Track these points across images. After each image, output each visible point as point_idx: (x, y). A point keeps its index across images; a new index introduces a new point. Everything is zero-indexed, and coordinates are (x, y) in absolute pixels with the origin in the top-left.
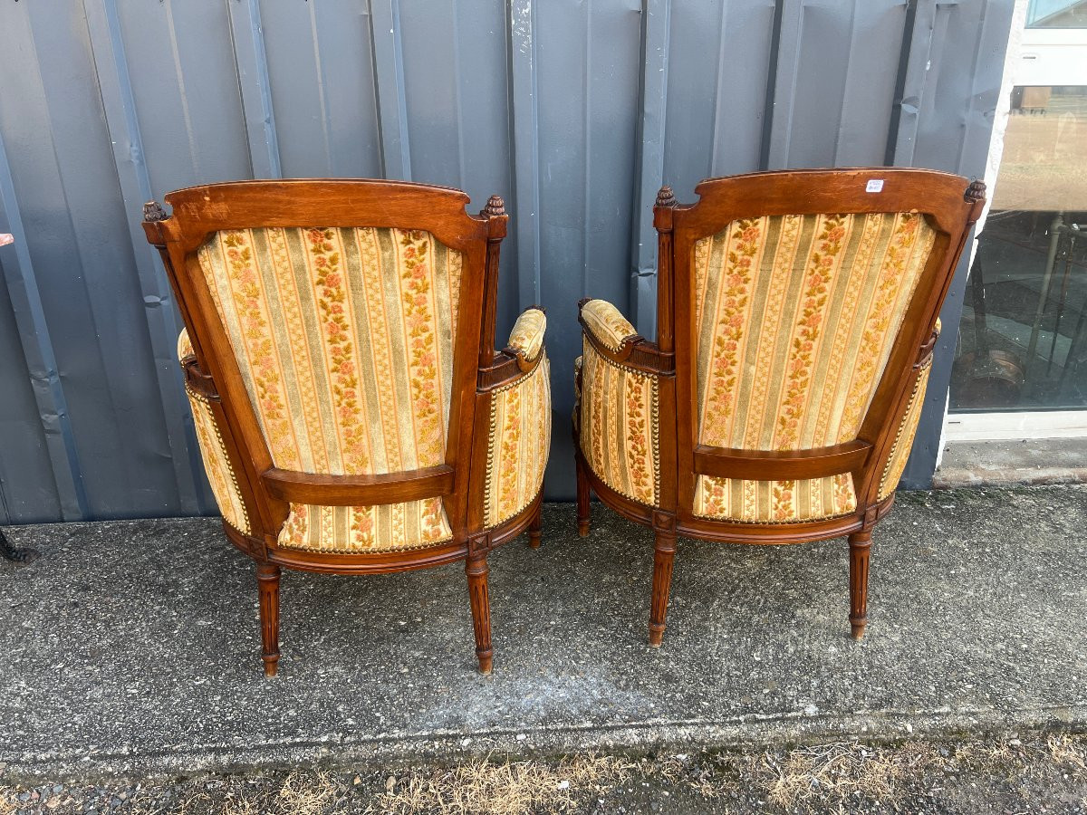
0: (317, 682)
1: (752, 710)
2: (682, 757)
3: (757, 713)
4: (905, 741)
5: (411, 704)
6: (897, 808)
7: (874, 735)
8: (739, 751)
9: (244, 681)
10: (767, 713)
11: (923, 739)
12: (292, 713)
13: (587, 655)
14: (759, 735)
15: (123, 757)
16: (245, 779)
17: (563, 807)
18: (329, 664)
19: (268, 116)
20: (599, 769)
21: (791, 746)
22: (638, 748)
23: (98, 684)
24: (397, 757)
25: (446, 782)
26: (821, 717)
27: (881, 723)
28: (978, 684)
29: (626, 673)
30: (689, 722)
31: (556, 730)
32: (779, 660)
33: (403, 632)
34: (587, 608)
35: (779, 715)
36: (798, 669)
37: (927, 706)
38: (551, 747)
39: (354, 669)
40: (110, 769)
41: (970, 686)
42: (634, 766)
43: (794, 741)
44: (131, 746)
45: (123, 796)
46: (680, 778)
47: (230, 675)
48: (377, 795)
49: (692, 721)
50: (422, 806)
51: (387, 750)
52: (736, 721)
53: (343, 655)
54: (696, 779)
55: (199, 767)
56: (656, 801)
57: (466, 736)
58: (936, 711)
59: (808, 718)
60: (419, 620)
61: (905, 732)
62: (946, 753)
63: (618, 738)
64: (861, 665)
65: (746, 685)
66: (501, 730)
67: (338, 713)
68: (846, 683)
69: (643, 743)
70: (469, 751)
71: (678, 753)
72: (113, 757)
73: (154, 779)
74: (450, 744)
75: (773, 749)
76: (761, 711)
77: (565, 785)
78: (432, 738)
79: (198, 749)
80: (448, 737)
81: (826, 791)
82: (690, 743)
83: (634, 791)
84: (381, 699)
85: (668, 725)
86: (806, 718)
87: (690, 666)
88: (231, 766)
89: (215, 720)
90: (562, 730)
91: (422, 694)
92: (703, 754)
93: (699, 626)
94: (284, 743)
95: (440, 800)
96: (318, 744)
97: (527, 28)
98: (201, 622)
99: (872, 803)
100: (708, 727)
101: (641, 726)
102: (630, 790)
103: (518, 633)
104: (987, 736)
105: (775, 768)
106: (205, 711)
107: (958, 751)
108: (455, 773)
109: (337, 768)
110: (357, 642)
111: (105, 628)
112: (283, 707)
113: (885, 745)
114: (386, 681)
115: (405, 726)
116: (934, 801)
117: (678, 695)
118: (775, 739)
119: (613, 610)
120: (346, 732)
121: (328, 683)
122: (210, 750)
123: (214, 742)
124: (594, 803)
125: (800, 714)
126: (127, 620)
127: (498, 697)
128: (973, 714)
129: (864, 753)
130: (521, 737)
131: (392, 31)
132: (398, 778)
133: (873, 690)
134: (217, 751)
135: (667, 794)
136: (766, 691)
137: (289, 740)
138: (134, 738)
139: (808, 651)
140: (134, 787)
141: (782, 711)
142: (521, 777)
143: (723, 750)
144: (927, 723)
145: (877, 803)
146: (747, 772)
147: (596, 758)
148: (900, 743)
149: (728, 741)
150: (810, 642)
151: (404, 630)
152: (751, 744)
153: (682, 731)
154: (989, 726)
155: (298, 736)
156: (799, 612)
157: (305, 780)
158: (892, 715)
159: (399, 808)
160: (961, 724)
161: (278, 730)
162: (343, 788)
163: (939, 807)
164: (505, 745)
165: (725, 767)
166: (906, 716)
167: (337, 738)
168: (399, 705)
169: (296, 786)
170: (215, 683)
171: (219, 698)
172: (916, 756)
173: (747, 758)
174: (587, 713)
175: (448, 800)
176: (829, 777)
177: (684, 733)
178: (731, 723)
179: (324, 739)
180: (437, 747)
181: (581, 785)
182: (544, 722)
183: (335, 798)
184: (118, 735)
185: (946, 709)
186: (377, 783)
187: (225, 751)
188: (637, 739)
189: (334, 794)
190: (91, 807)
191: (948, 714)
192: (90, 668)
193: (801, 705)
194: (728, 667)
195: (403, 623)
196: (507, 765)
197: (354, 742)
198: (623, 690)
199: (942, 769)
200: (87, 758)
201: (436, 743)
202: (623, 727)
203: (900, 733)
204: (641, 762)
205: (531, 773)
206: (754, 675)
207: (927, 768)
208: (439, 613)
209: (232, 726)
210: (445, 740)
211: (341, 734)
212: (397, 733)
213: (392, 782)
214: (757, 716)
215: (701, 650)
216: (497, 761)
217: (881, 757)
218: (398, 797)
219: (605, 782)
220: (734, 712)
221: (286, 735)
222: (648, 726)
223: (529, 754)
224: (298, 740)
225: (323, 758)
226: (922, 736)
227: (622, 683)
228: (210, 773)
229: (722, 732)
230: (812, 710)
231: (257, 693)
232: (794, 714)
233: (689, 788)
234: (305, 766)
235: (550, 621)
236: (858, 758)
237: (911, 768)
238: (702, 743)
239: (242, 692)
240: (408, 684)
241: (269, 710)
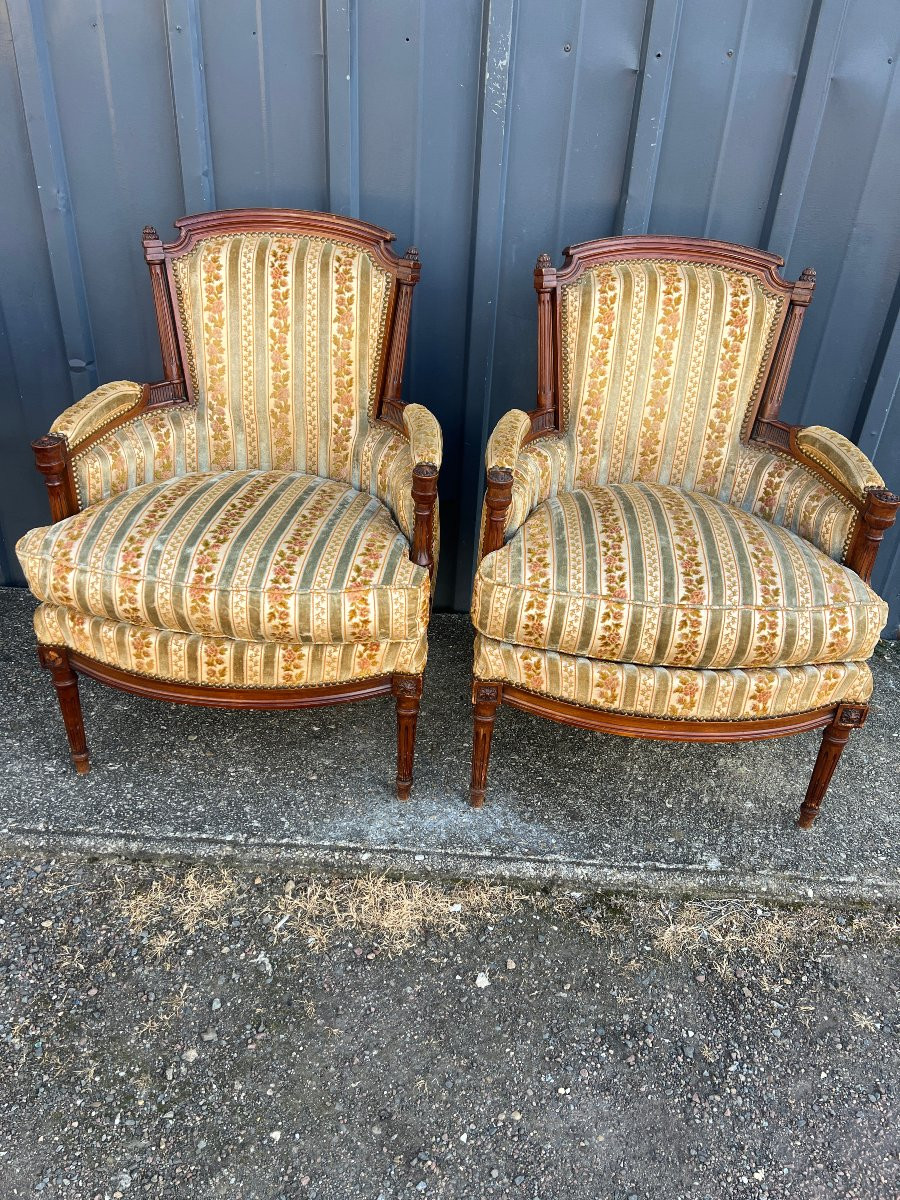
0: (227, 780)
1: (654, 859)
2: (577, 895)
3: (658, 861)
4: (803, 905)
5: (316, 812)
6: (782, 969)
7: (773, 896)
8: (634, 896)
9: (156, 771)
10: (667, 862)
11: (823, 905)
12: (200, 808)
13: (496, 782)
14: (656, 883)
15: (39, 833)
16: (153, 867)
17: (452, 930)
18: (240, 762)
19: (206, 167)
20: (492, 897)
21: (687, 897)
22: (533, 882)
23: (18, 758)
24: (297, 863)
25: (342, 892)
26: (723, 872)
27: (781, 885)
28: (892, 857)
29: (532, 805)
30: (588, 862)
31: (455, 855)
32: (690, 810)
33: (316, 737)
34: (503, 733)
35: (680, 866)
36: (709, 821)
37: (834, 873)
38: (448, 871)
39: (264, 770)
40: (27, 843)
41: (884, 858)
42: (527, 897)
43: (691, 893)
44: (47, 823)
45: (38, 869)
46: (571, 915)
47: (143, 763)
48: (276, 897)
49: (591, 861)
50: (317, 912)
51: (289, 855)
52: (635, 867)
53: (255, 755)
54: (587, 917)
55: (110, 850)
56: (544, 934)
57: (366, 851)
58: (842, 880)
59: (709, 872)
60: (333, 727)
61: (806, 897)
62: (844, 921)
63: (515, 869)
64: (775, 824)
65: (652, 831)
66: (401, 848)
67: (245, 814)
68: (756, 841)
69: (539, 877)
70: (368, 865)
71: (573, 890)
72: (29, 831)
73: (68, 856)
74: (350, 857)
75: (668, 898)
76: (662, 860)
77: (457, 908)
78: (333, 849)
79: (110, 834)
80: (348, 849)
81: (713, 944)
82: (586, 883)
83: (524, 923)
84: (288, 804)
85: (567, 863)
86: (709, 873)
87: (599, 806)
88: (140, 853)
89: (126, 807)
90: (461, 856)
91: (327, 803)
92: (597, 895)
93: (615, 765)
94: (190, 837)
95: (335, 908)
96: (223, 842)
97: (502, 85)
98: (118, 707)
99: (757, 960)
100: (606, 870)
101: (539, 861)
102: (521, 921)
103: (430, 752)
104: (889, 909)
105: (667, 917)
106: (117, 796)
107: (856, 921)
108: (352, 884)
109: (239, 867)
110: (270, 744)
111: (25, 702)
112: (193, 801)
113: (783, 907)
114: (294, 787)
115: (308, 834)
116: (820, 967)
117: (581, 834)
118: (672, 889)
119: (529, 739)
120: (251, 833)
121: (238, 782)
122: (121, 836)
123: (125, 828)
124: (483, 930)
125: (701, 867)
126: (46, 697)
127: (402, 815)
128: (879, 887)
129: (760, 912)
130: (420, 858)
131: (348, 77)
132: (297, 883)
133: (782, 851)
134: (128, 837)
135: (556, 928)
136: (671, 840)
137: (195, 835)
138: (51, 815)
139: (723, 804)
140: (49, 862)
141: (685, 861)
142: (416, 896)
143: (618, 893)
144: (829, 890)
145: (763, 961)
146: (638, 917)
147: (491, 886)
148: (799, 905)
149: (624, 885)
150: (727, 794)
151: (317, 737)
152: (646, 890)
153: (579, 871)
154: (894, 901)
155: (205, 832)
156: (721, 762)
157: (209, 874)
158: (796, 878)
159: (295, 912)
160: (865, 895)
161: (186, 824)
162: (245, 886)
163: (824, 973)
164: (403, 864)
165: (616, 910)
166: (810, 881)
167: (242, 838)
168: (305, 813)
169: (199, 878)
170: (128, 770)
171: (131, 785)
172: (812, 921)
173: (641, 904)
174: (488, 841)
175: (343, 908)
176: (720, 931)
177: (581, 872)
178: (630, 868)
179: (229, 838)
180: (337, 858)
181: (473, 910)
182: (444, 845)
183: (236, 895)
184: (35, 810)
185: (852, 878)
186: (276, 884)
187: (134, 838)
188: (533, 873)
189: (236, 890)
190: (8, 877)
191: (853, 884)
192: (9, 741)
193: (704, 858)
194: (637, 811)
195: (316, 729)
196: (403, 882)
197: (258, 844)
198: (527, 822)
199: (835, 936)
200: (5, 831)
201: (337, 854)
202: (522, 859)
203: (799, 897)
204: (535, 895)
205: (425, 893)
206: (662, 822)
207: (820, 934)
208: (353, 723)
209: (142, 815)
210: (345, 852)
211: (245, 835)
212: (299, 840)
213: (291, 886)
214: (657, 864)
215: (612, 790)
216: (394, 878)
217: (776, 918)
218: (295, 901)
219: (495, 910)
220: (635, 858)
221: (193, 830)
222: (546, 862)
223: (426, 875)
224: (204, 836)
225: (227, 856)
226: (821, 902)
227: (527, 815)
228: (120, 857)
229: (619, 876)
230: (714, 864)
231: (168, 785)
232: (697, 866)
233: (579, 925)
234: (209, 862)
235: (463, 743)
236: (752, 916)
237: (804, 932)
238: (597, 884)
239: (153, 782)
240: (315, 791)
241: (178, 803)
